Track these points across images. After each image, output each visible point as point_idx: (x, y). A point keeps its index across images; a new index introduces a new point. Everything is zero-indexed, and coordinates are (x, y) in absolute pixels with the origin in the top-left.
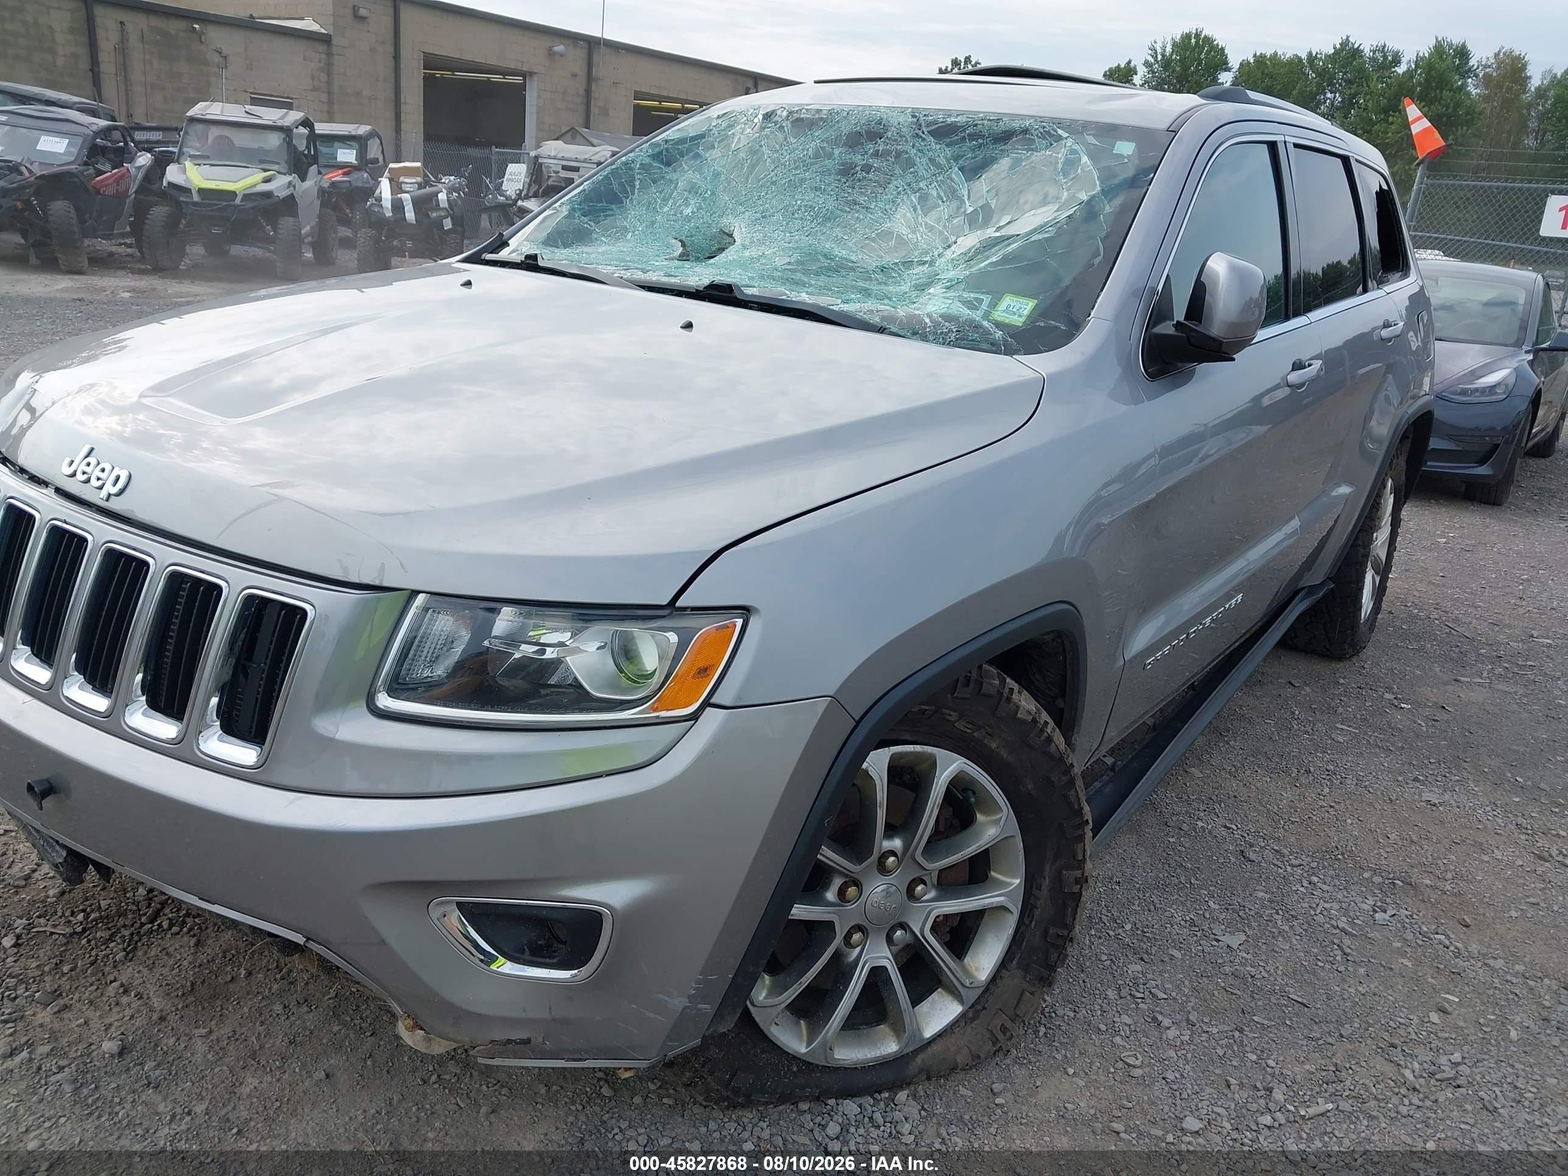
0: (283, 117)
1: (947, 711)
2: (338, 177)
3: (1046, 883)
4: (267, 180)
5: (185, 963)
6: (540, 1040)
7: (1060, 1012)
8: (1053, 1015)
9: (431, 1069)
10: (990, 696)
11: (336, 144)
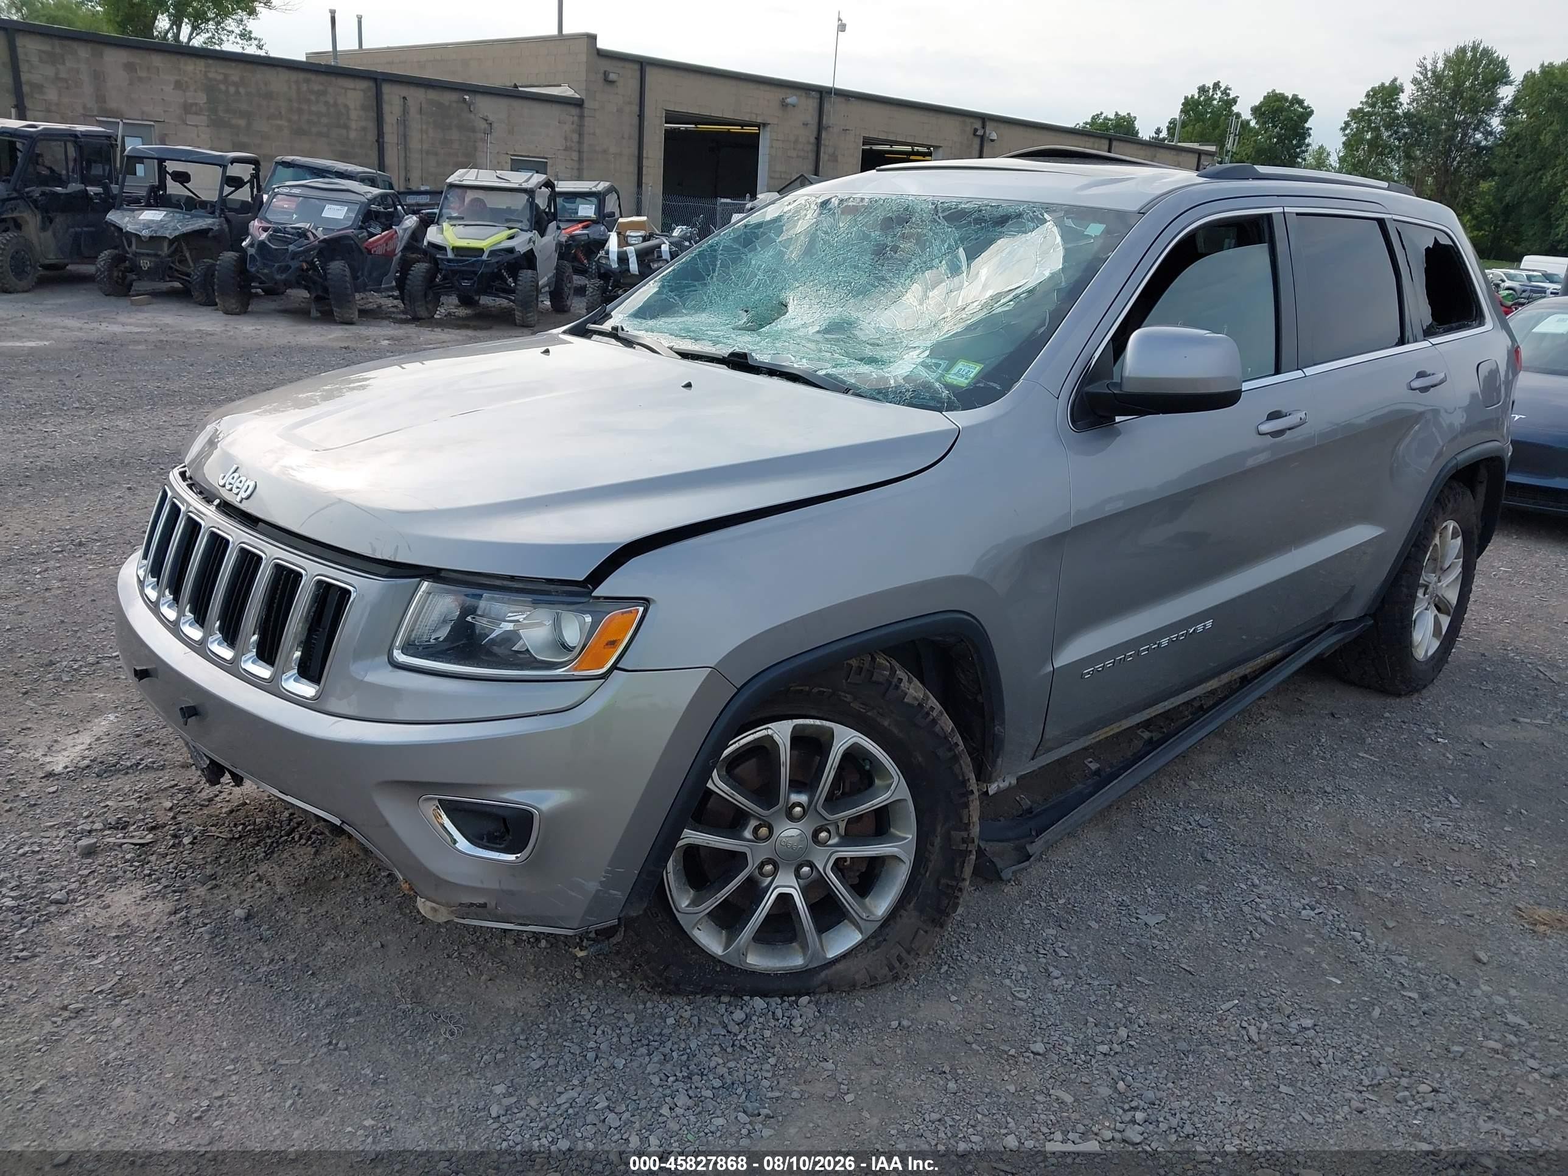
0: (527, 181)
1: (843, 694)
2: (578, 230)
3: (938, 841)
4: (511, 238)
5: (305, 865)
6: (493, 904)
7: (966, 957)
8: (959, 958)
9: (456, 948)
10: (878, 683)
11: (578, 200)
